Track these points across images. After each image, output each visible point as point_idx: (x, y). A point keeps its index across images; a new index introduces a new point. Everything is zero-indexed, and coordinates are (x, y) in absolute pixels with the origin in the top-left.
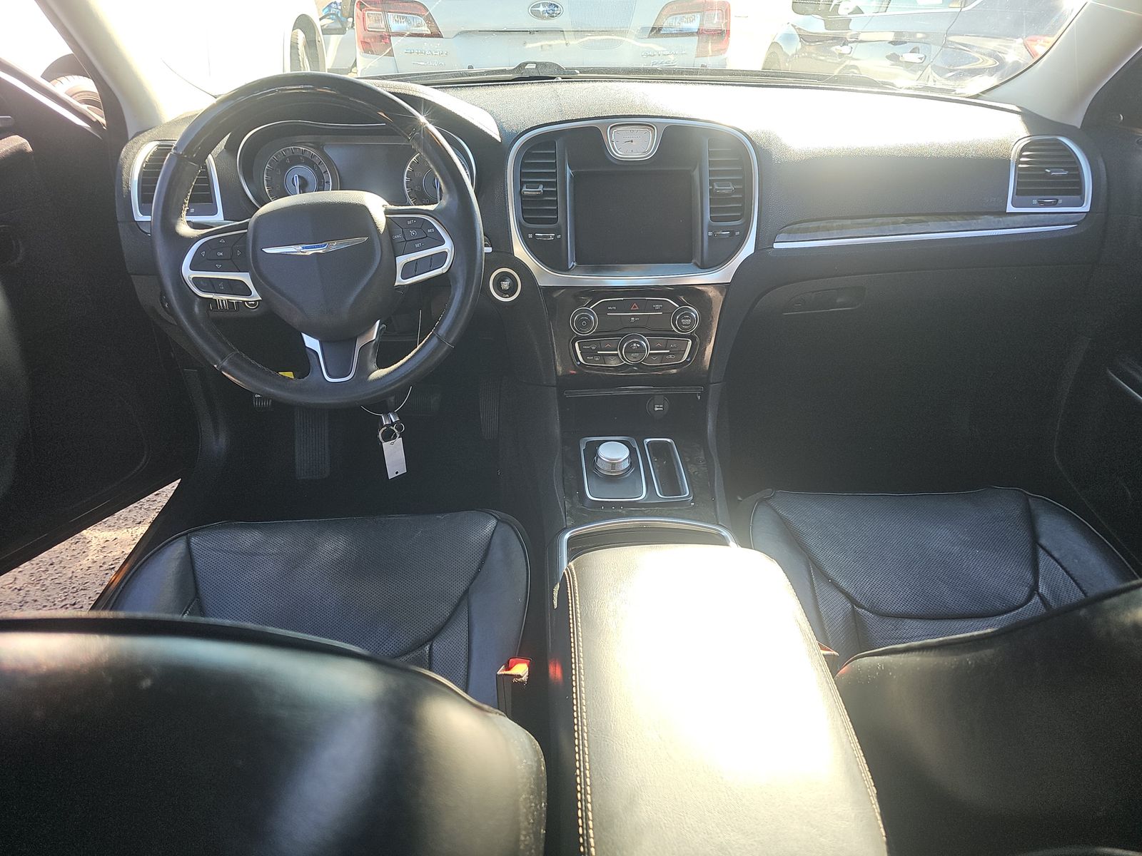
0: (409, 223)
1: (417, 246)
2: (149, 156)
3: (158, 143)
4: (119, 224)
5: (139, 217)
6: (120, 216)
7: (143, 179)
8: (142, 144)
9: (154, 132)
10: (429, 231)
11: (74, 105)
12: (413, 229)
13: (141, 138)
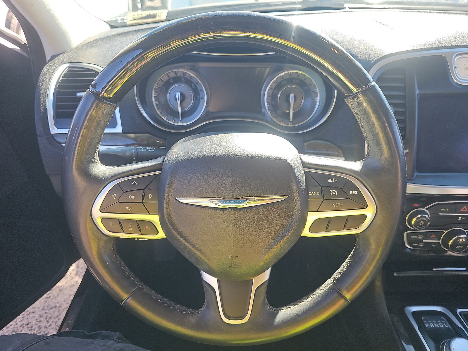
0: (329, 180)
1: (335, 205)
2: (61, 78)
3: (68, 65)
4: (38, 137)
5: (54, 130)
6: (39, 130)
7: (57, 98)
8: (56, 67)
9: (66, 55)
10: (351, 193)
11: (6, 33)
12: (333, 188)
13: (56, 61)
